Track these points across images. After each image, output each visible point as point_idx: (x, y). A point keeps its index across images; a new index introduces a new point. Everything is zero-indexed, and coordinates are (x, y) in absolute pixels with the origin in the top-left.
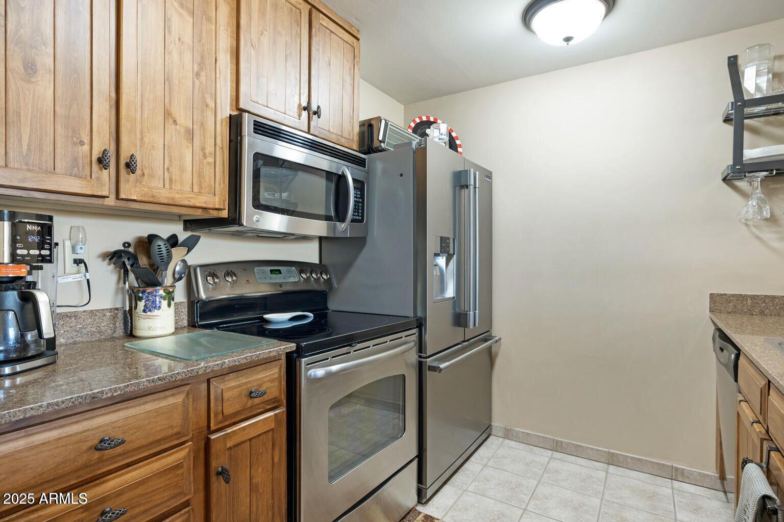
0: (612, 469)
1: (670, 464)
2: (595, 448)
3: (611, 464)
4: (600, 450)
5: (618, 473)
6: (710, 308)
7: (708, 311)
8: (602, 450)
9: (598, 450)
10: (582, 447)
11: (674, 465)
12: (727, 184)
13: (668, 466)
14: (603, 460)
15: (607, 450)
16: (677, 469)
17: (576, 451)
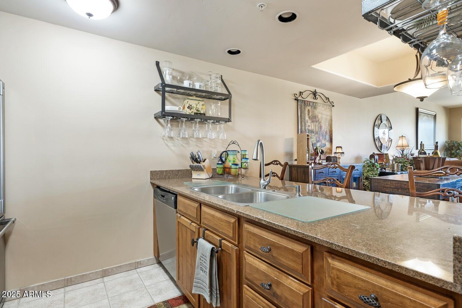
0: (106, 279)
1: (135, 261)
2: (94, 271)
3: (104, 277)
4: (97, 271)
5: (110, 279)
6: (151, 178)
7: (149, 179)
8: (99, 271)
9: (96, 272)
10: (86, 274)
11: (137, 261)
12: (156, 120)
13: (134, 263)
14: (99, 276)
15: (102, 269)
16: (138, 262)
17: (82, 279)
